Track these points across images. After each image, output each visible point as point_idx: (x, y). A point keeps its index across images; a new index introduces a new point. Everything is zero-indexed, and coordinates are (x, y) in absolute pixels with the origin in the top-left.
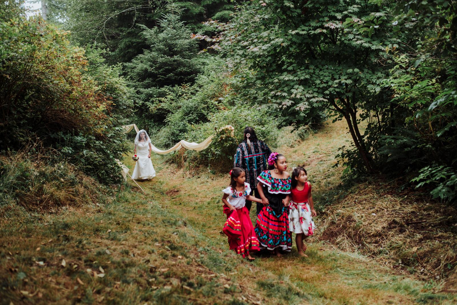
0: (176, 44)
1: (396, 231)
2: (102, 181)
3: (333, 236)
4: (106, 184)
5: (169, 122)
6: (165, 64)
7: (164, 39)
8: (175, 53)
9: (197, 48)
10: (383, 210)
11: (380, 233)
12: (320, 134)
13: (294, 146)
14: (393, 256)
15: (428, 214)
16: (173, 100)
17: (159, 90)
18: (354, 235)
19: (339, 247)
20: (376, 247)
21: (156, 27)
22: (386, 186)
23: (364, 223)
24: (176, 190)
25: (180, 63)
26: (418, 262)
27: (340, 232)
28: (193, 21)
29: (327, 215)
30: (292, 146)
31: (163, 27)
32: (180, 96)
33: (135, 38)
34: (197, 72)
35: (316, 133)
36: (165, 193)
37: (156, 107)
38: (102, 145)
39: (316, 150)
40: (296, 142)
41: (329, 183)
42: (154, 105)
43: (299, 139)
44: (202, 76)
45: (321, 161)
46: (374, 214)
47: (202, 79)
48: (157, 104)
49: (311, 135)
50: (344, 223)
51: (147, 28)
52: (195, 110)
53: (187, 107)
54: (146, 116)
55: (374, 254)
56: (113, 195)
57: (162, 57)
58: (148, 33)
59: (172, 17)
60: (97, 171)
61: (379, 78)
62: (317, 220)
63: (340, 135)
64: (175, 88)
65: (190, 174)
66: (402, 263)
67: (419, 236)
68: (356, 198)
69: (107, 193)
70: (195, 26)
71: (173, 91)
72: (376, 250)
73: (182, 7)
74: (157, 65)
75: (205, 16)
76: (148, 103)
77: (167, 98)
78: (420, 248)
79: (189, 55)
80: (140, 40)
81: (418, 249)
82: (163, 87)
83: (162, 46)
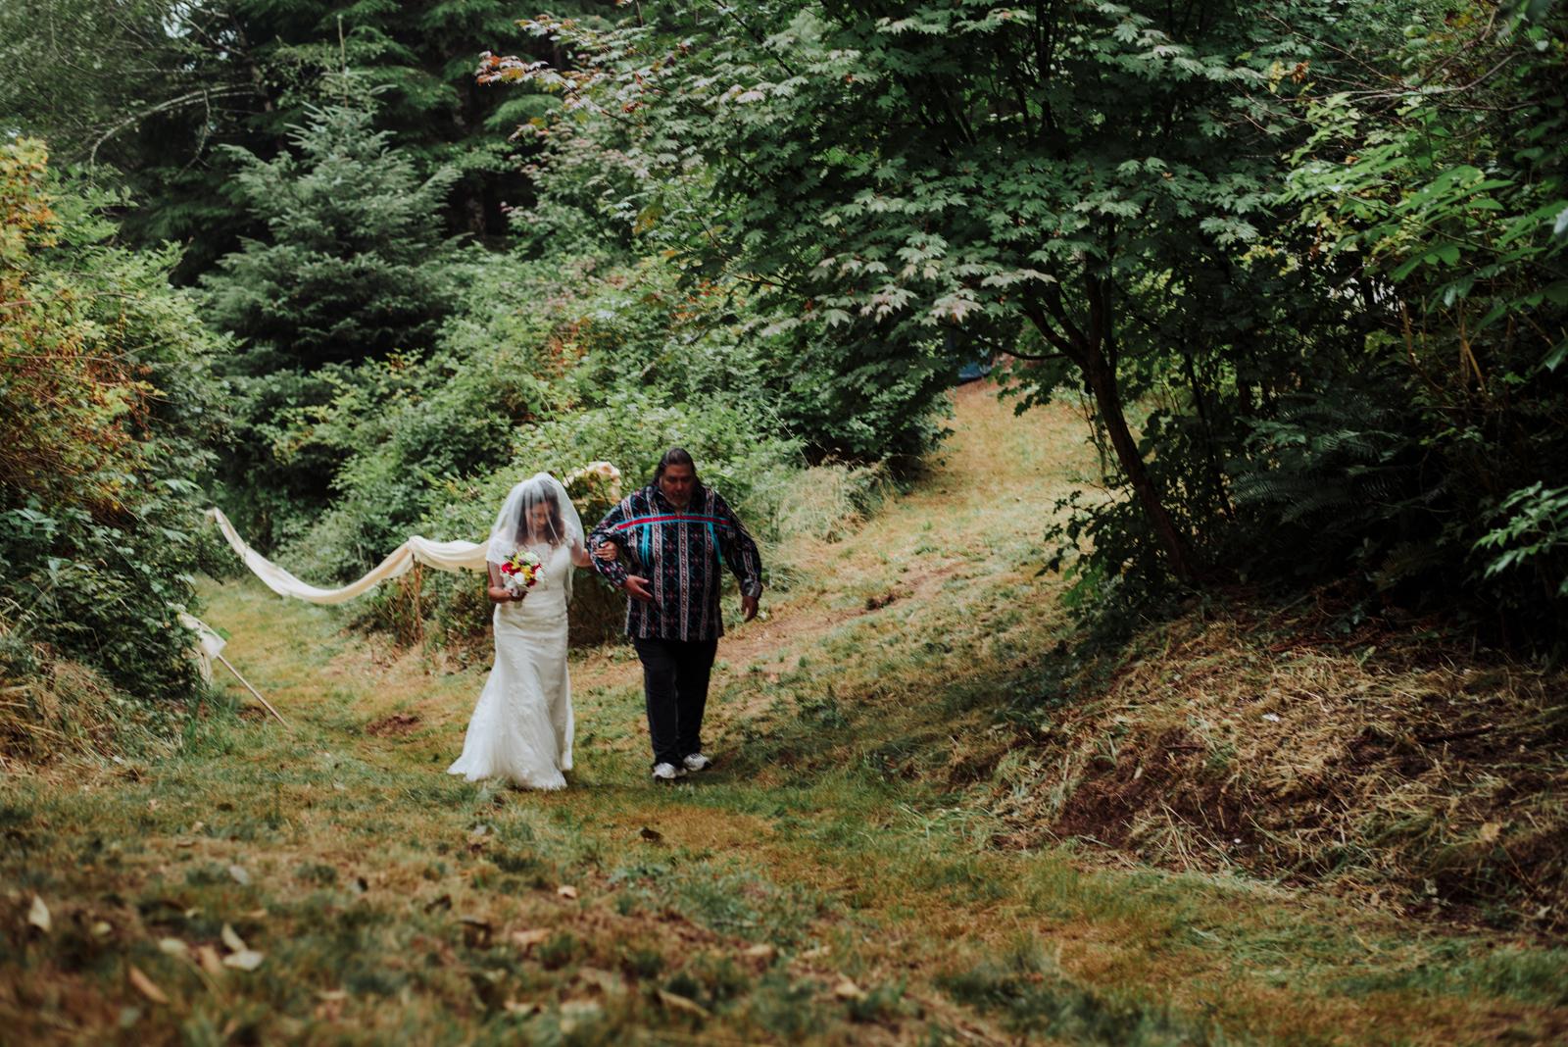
0: (363, 212)
1: (1389, 770)
2: (125, 680)
3: (1107, 819)
4: (141, 694)
5: (349, 487)
6: (321, 285)
7: (319, 196)
8: (362, 245)
9: (437, 226)
10: (1306, 698)
11: (1320, 784)
12: (921, 496)
13: (840, 534)
14: (1395, 871)
15: (1492, 702)
16: (358, 413)
17: (307, 381)
18: (1205, 805)
19: (1145, 858)
20: (1314, 840)
21: (286, 155)
22: (1279, 621)
23: (1241, 752)
24: (405, 717)
25: (378, 279)
26: (1515, 880)
27: (1138, 799)
28: (419, 134)
29: (1062, 741)
30: (832, 538)
31: (312, 154)
32: (383, 397)
33: (208, 204)
34: (441, 310)
35: (906, 494)
36: (364, 729)
37: (297, 440)
38: (119, 543)
39: (925, 544)
40: (843, 523)
41: (1009, 647)
42: (289, 434)
43: (852, 512)
44: (461, 323)
45: (955, 578)
46: (1273, 717)
47: (463, 333)
48: (299, 429)
49: (889, 501)
50: (1155, 758)
51: (253, 159)
52: (445, 441)
53: (414, 433)
54: (260, 475)
55: (1308, 868)
56: (171, 734)
57: (311, 260)
58: (259, 179)
59: (344, 116)
60: (102, 643)
61: (1241, 192)
62: (1026, 763)
63: (994, 496)
64: (364, 371)
65: (450, 659)
66: (1439, 895)
67: (1492, 782)
68: (1176, 670)
69: (148, 724)
70: (426, 154)
71: (361, 382)
72: (1315, 853)
73: (375, 84)
74: (297, 290)
75: (459, 120)
76: (266, 430)
77: (334, 407)
78: (1514, 826)
79: (409, 254)
80: (225, 212)
81: (1502, 830)
82: (318, 367)
83: (310, 222)
